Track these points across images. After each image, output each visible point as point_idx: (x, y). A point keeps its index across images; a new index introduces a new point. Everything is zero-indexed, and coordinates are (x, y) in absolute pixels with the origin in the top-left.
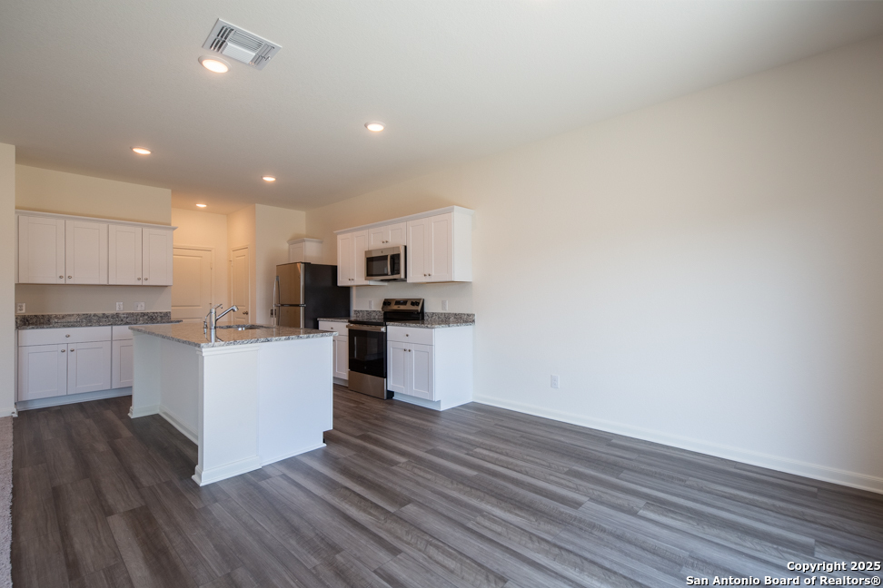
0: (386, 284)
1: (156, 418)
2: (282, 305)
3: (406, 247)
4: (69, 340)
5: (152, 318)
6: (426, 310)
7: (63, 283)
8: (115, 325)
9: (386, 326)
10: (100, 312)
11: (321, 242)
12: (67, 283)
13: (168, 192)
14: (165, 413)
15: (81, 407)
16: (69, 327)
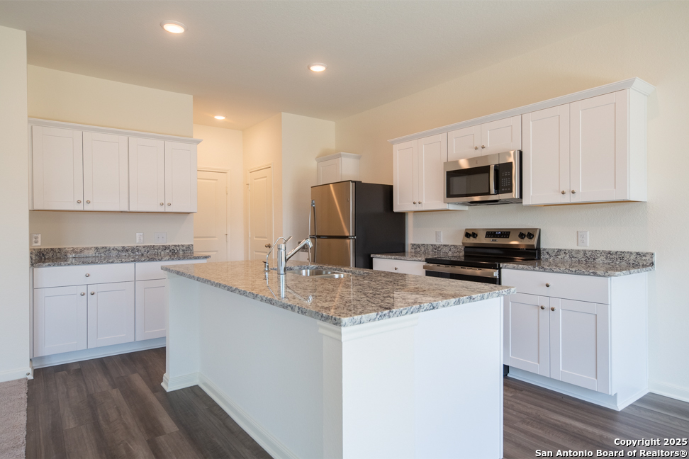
0: (466, 208)
1: (195, 391)
2: (319, 237)
3: (521, 153)
4: (89, 280)
5: (175, 252)
6: (543, 246)
7: (81, 209)
8: (139, 261)
9: (500, 269)
10: (119, 244)
11: (359, 158)
12: (86, 209)
13: (188, 98)
14: (205, 384)
15: (103, 364)
16: (89, 264)
